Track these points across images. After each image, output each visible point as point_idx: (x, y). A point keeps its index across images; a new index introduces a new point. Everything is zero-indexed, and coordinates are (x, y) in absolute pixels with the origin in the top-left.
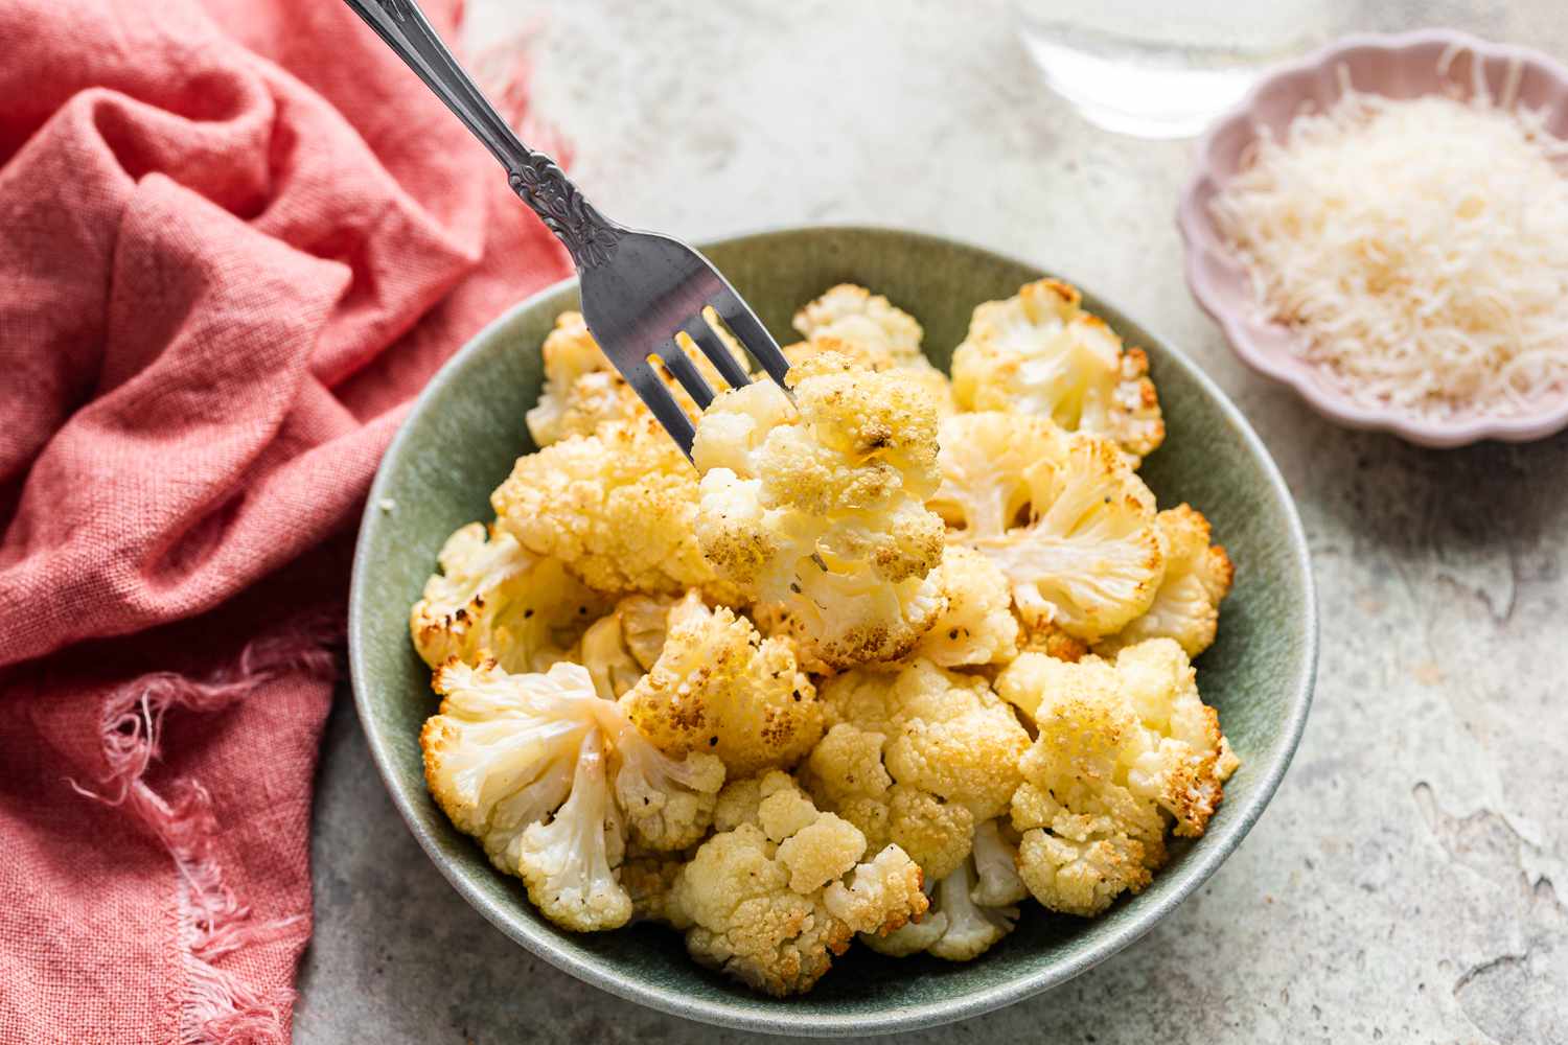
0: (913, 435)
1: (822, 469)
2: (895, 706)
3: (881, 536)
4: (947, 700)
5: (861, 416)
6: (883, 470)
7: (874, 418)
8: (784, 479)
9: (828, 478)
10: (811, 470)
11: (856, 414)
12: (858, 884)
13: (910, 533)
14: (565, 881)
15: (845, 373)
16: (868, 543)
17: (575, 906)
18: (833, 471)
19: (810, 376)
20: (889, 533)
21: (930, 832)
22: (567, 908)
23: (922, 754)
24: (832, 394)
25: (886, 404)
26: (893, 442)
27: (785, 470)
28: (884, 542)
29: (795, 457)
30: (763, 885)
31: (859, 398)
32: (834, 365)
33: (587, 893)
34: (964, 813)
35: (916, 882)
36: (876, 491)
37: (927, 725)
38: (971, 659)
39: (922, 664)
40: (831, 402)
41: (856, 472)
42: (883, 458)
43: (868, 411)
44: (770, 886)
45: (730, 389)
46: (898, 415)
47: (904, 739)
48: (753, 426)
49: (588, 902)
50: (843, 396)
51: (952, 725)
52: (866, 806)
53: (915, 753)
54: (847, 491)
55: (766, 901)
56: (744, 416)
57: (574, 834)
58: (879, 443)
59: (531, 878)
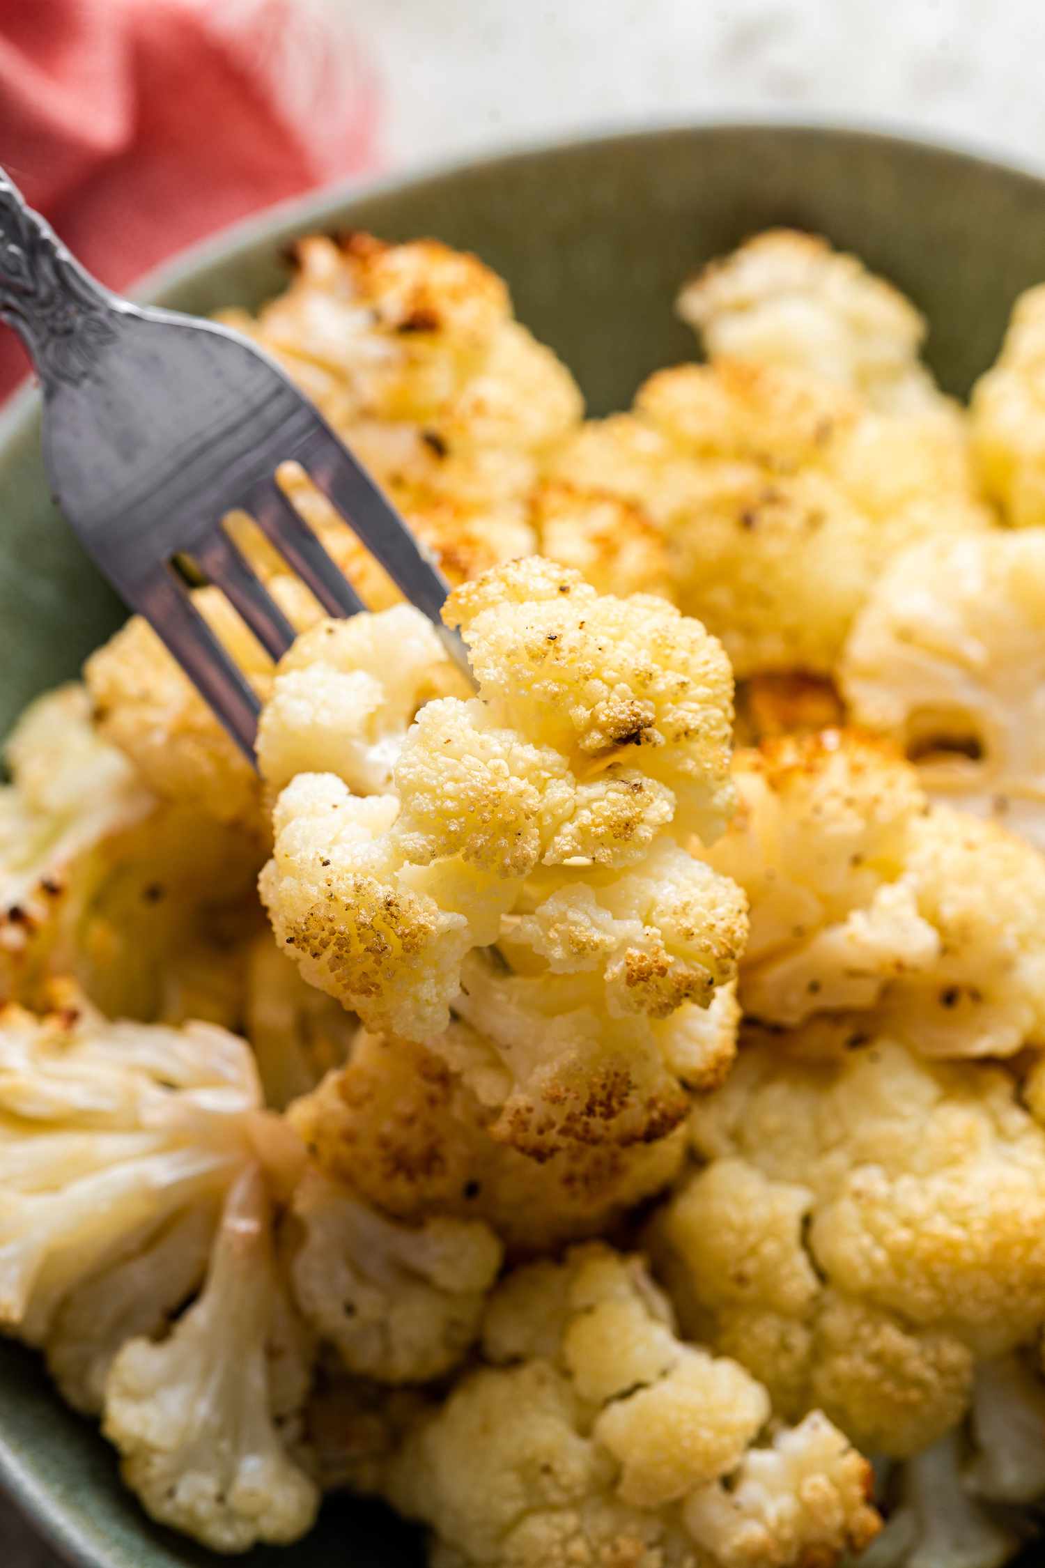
0: (693, 722)
1: (523, 784)
2: (832, 1132)
3: (632, 926)
4: (933, 1130)
5: (597, 684)
6: (638, 788)
7: (622, 686)
8: (450, 804)
9: (533, 802)
10: (502, 786)
11: (587, 679)
12: (749, 1491)
13: (687, 923)
14: (188, 1459)
15: (563, 600)
16: (610, 940)
17: (205, 1508)
18: (541, 791)
19: (494, 604)
20: (647, 922)
21: (888, 1387)
22: (190, 1512)
23: (879, 1239)
24: (539, 639)
25: (643, 660)
26: (658, 736)
27: (450, 787)
28: (640, 939)
29: (469, 760)
30: (567, 1489)
31: (591, 650)
32: (542, 585)
33: (228, 1481)
34: (954, 1354)
35: (857, 1492)
36: (625, 829)
37: (891, 1179)
38: (982, 1045)
39: (887, 1050)
40: (537, 656)
41: (587, 792)
42: (634, 764)
43: (608, 674)
44: (579, 1491)
45: (328, 623)
46: (665, 681)
47: (847, 1210)
48: (379, 699)
49: (232, 1499)
50: (564, 643)
51: (938, 1185)
52: (766, 1330)
53: (866, 1240)
54: (569, 828)
55: (570, 1521)
56: (360, 677)
57: (207, 1371)
58: (632, 736)
59: (126, 1447)
